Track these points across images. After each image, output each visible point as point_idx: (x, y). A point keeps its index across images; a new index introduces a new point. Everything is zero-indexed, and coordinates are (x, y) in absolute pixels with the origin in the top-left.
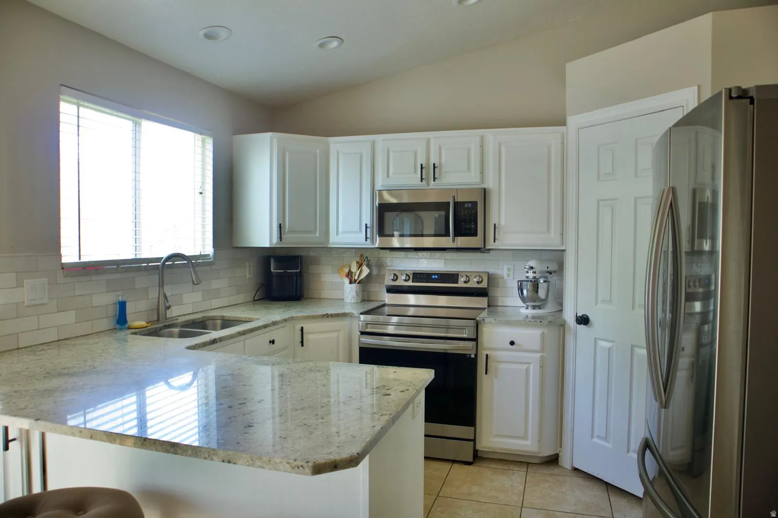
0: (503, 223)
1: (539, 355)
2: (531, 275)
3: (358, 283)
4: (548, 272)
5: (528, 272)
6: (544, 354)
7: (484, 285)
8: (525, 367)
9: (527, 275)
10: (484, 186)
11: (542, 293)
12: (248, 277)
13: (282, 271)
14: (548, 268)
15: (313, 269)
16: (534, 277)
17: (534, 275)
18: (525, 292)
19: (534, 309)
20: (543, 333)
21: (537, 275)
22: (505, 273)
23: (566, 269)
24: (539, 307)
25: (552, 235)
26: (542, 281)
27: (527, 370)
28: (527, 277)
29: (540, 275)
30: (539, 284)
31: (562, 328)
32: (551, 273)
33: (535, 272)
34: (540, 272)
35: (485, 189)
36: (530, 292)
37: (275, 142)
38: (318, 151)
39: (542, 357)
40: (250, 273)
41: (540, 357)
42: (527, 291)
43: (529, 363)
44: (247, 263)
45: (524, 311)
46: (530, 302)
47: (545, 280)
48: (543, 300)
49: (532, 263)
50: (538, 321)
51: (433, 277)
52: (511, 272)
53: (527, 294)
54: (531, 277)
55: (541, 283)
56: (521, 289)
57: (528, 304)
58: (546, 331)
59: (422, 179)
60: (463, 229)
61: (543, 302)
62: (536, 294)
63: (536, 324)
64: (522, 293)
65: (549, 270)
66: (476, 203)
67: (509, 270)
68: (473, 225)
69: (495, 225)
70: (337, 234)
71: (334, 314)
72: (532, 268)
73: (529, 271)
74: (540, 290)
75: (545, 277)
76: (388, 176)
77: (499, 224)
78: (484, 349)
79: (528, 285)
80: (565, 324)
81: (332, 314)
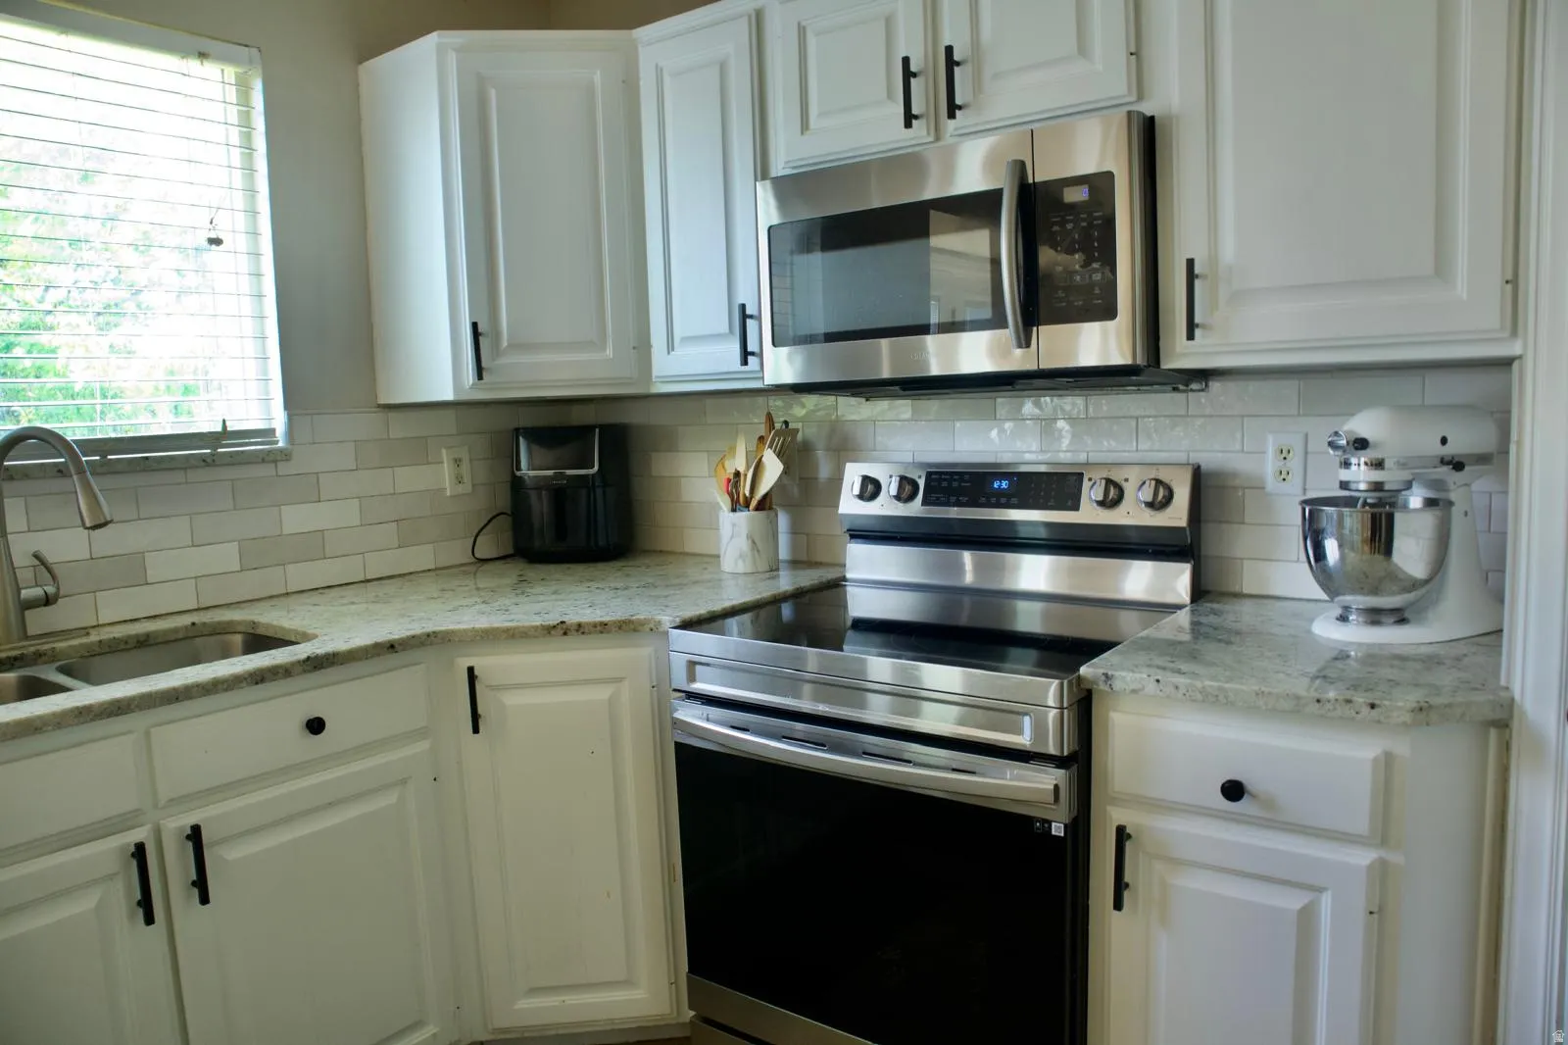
0: (1228, 251)
1: (1362, 858)
2: (1360, 474)
3: (759, 508)
4: (1443, 462)
5: (1346, 464)
6: (1395, 858)
7: (1176, 515)
8: (1293, 901)
9: (1344, 475)
10: (1148, 108)
11: (1411, 552)
12: (448, 494)
13: (550, 473)
14: (1444, 441)
15: (663, 465)
16: (1377, 487)
17: (1377, 476)
18: (1331, 548)
19: (1375, 623)
20: (1388, 761)
21: (1390, 477)
22: (1270, 465)
23: (1519, 443)
24: (1400, 617)
25: (1461, 288)
26: (1415, 501)
27: (1306, 919)
28: (1344, 485)
29: (1406, 475)
30: (1398, 517)
31: (1493, 733)
32: (1458, 466)
33: (1378, 465)
34: (1403, 465)
35: (1152, 118)
36: (1352, 549)
37: (452, 59)
38: (598, 78)
39: (1381, 873)
40: (459, 480)
41: (1370, 867)
42: (1340, 546)
43: (1321, 890)
44: (444, 451)
45: (1328, 630)
46: (1353, 592)
47: (1431, 495)
48: (1415, 585)
49: (1363, 424)
50: (1360, 699)
51: (996, 485)
52: (1295, 463)
53: (1343, 557)
54: (1362, 486)
55: (1415, 510)
56: (1314, 536)
57: (1348, 599)
58: (1402, 747)
59: (909, 119)
60: (1061, 294)
61: (1423, 591)
62: (1379, 557)
63: (1349, 711)
64: (1320, 554)
65: (1448, 451)
66: (1108, 177)
67: (1284, 453)
68: (1096, 270)
69: (1190, 263)
70: (670, 347)
71: (588, 624)
72: (1361, 444)
73: (1354, 460)
74: (1399, 543)
75: (1437, 484)
76: (805, 126)
77: (1213, 259)
78: (1114, 801)
79: (1348, 522)
80: (1511, 716)
81: (580, 625)
